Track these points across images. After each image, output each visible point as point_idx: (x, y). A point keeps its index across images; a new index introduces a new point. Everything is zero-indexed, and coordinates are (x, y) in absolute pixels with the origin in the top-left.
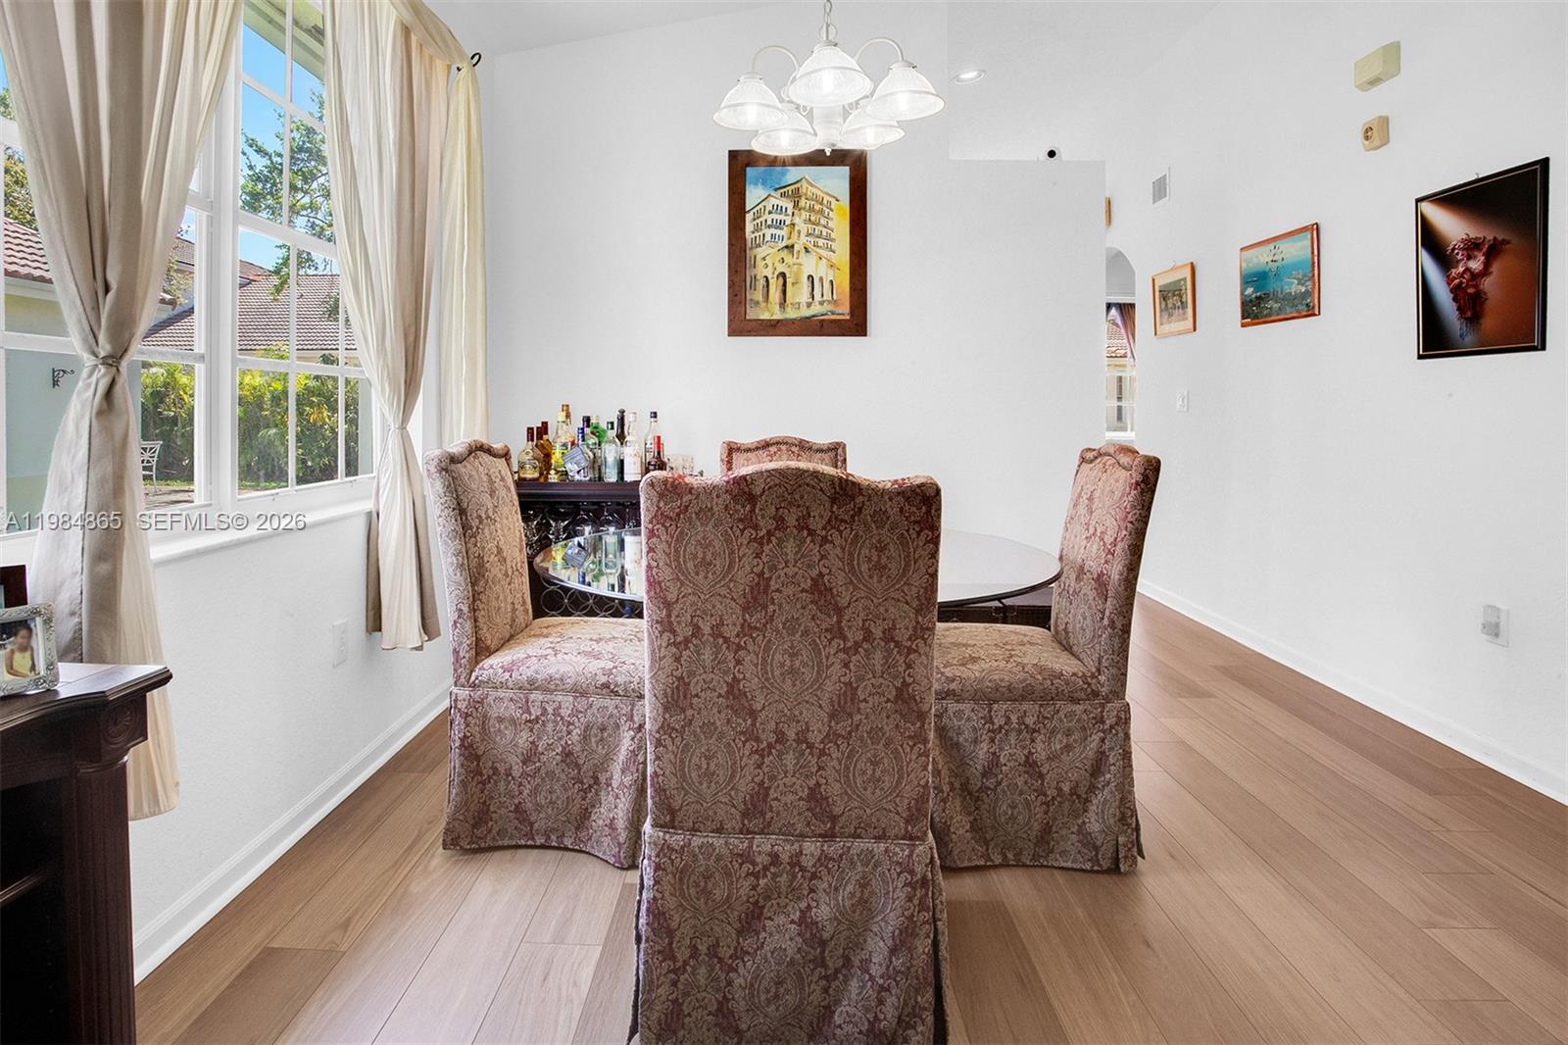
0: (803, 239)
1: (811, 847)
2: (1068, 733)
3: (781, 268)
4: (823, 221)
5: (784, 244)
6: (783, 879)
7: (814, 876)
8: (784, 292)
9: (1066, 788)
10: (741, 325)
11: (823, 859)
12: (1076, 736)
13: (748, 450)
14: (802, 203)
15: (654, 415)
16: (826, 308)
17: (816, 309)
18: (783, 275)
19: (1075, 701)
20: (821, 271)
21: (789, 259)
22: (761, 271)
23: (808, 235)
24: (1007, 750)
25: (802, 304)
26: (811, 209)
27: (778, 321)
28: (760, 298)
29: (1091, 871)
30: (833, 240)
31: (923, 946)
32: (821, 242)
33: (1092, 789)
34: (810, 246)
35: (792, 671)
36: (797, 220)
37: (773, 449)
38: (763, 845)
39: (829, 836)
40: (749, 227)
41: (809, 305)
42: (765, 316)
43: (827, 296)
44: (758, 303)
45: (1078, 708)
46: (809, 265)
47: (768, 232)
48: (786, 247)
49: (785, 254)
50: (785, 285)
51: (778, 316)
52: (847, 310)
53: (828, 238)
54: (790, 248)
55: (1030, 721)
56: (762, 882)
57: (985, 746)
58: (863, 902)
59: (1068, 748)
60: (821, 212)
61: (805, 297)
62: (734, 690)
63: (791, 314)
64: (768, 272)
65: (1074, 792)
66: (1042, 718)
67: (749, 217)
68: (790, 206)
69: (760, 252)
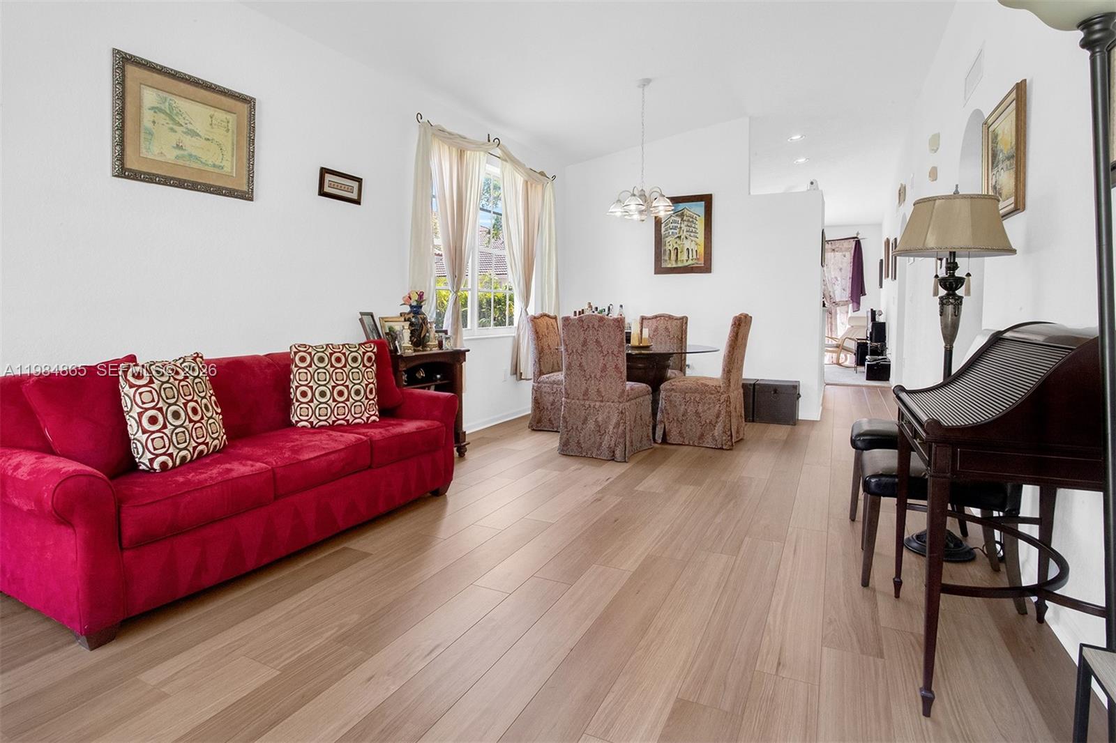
0: (685, 233)
1: (598, 404)
2: (709, 404)
3: (676, 246)
4: (693, 226)
5: (676, 236)
6: (592, 411)
7: (598, 411)
8: (677, 255)
9: (708, 421)
10: (660, 269)
11: (600, 406)
12: (712, 405)
13: (649, 319)
14: (685, 218)
15: (621, 306)
16: (694, 262)
17: (690, 262)
18: (677, 248)
19: (712, 394)
20: (692, 246)
21: (679, 242)
22: (668, 247)
23: (687, 231)
24: (690, 408)
25: (684, 260)
26: (688, 221)
27: (674, 268)
28: (667, 259)
29: (715, 448)
30: (697, 233)
31: (621, 428)
32: (692, 234)
33: (717, 422)
34: (688, 236)
35: (592, 361)
36: (682, 225)
37: (658, 318)
38: (587, 403)
39: (602, 401)
40: (663, 229)
41: (687, 261)
42: (669, 266)
43: (695, 257)
44: (666, 260)
45: (713, 396)
46: (687, 244)
47: (671, 231)
48: (678, 237)
49: (677, 240)
50: (677, 253)
51: (674, 266)
52: (703, 262)
53: (696, 232)
54: (679, 237)
55: (697, 399)
56: (587, 411)
57: (683, 407)
58: (609, 417)
59: (709, 409)
60: (692, 222)
61: (685, 257)
62: (580, 365)
63: (680, 265)
64: (670, 248)
65: (710, 423)
66: (701, 399)
67: (663, 225)
68: (680, 220)
69: (668, 239)
